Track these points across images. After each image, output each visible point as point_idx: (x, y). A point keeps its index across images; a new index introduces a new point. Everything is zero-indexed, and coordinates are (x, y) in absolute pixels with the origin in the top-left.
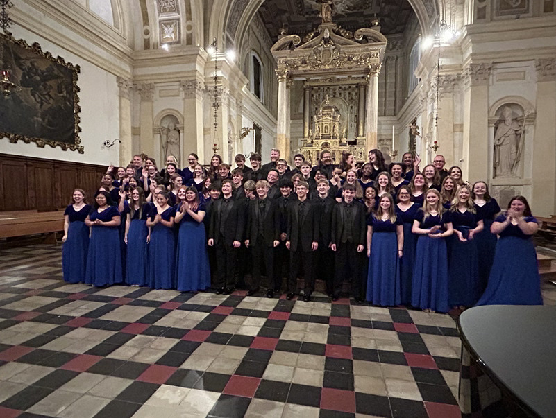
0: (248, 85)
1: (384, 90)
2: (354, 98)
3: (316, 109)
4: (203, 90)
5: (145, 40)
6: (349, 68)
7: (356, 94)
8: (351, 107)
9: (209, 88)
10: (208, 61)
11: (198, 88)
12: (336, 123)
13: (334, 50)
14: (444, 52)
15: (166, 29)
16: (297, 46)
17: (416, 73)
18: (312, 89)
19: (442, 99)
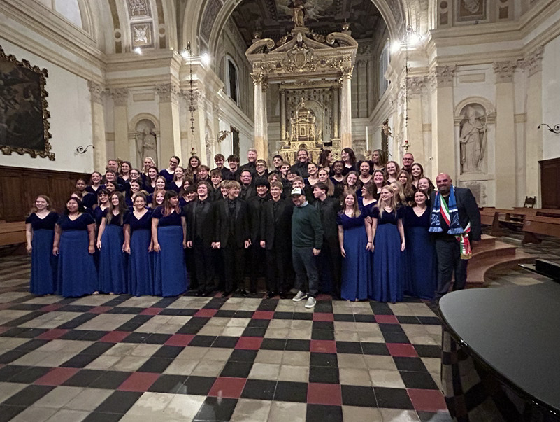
0: (224, 89)
1: (356, 93)
2: (328, 100)
3: (292, 112)
4: (178, 93)
5: (116, 43)
6: (322, 71)
7: (330, 96)
8: (326, 110)
9: (184, 92)
10: (182, 65)
11: (173, 91)
12: (312, 125)
13: (307, 53)
14: (411, 55)
15: (138, 32)
16: (272, 50)
17: (386, 76)
18: (288, 92)
19: (411, 100)
